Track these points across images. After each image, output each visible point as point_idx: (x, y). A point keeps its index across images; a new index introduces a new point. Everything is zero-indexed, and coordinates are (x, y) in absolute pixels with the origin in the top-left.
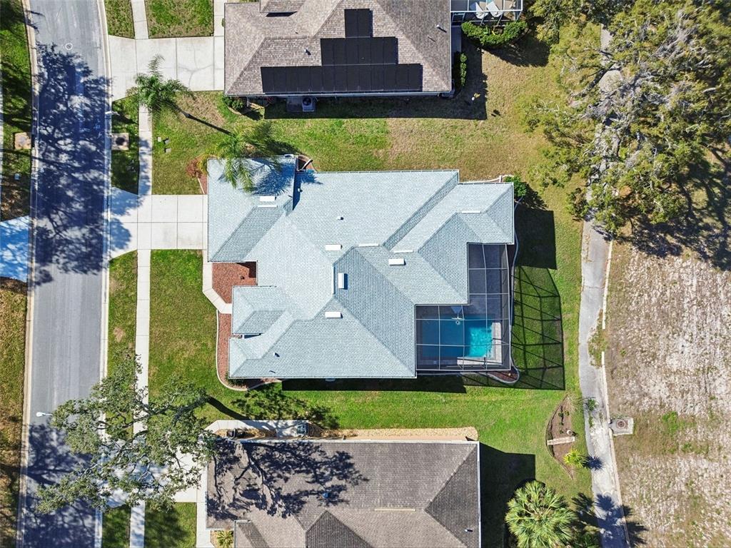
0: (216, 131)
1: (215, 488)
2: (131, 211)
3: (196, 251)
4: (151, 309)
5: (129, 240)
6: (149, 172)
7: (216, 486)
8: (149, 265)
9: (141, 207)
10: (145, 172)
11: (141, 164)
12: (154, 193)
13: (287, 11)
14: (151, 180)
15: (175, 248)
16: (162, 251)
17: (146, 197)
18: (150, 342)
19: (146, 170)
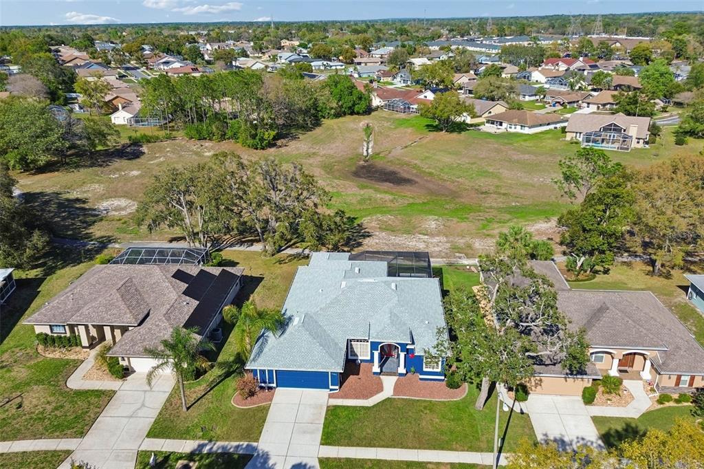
0: (212, 392)
1: (557, 365)
2: (271, 462)
3: (327, 411)
4: (388, 447)
5: (305, 465)
6: (231, 445)
7: (554, 364)
8: (337, 447)
9: (269, 453)
10: (230, 448)
11: (220, 451)
12: (257, 440)
13: (146, 312)
14: (241, 443)
15: (322, 426)
16: (323, 435)
17: (260, 448)
18: (425, 449)
19: (229, 447)
